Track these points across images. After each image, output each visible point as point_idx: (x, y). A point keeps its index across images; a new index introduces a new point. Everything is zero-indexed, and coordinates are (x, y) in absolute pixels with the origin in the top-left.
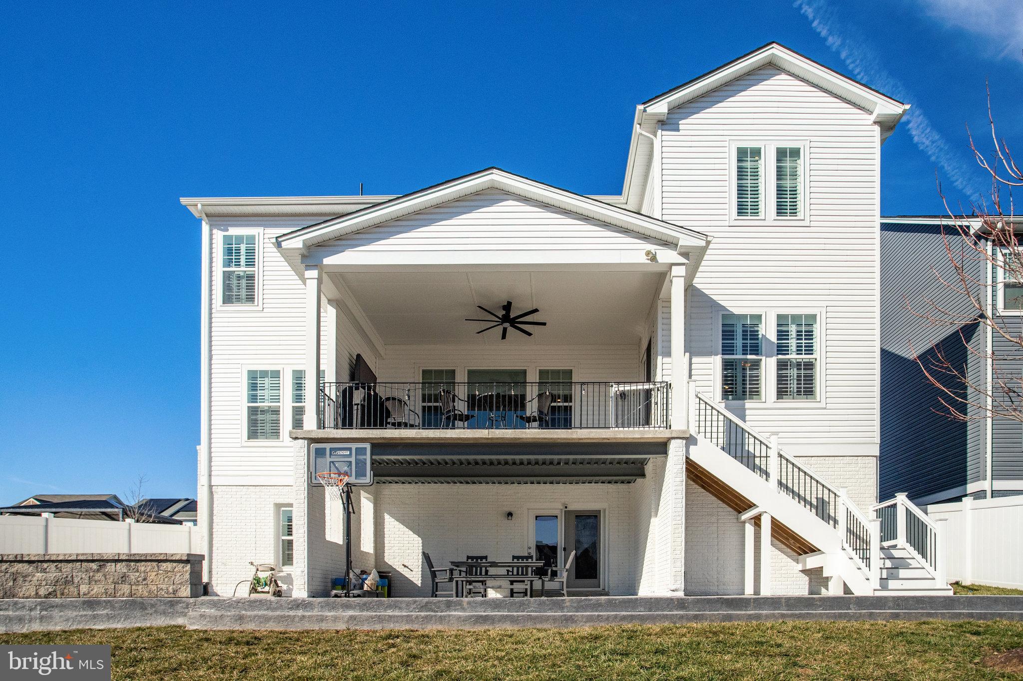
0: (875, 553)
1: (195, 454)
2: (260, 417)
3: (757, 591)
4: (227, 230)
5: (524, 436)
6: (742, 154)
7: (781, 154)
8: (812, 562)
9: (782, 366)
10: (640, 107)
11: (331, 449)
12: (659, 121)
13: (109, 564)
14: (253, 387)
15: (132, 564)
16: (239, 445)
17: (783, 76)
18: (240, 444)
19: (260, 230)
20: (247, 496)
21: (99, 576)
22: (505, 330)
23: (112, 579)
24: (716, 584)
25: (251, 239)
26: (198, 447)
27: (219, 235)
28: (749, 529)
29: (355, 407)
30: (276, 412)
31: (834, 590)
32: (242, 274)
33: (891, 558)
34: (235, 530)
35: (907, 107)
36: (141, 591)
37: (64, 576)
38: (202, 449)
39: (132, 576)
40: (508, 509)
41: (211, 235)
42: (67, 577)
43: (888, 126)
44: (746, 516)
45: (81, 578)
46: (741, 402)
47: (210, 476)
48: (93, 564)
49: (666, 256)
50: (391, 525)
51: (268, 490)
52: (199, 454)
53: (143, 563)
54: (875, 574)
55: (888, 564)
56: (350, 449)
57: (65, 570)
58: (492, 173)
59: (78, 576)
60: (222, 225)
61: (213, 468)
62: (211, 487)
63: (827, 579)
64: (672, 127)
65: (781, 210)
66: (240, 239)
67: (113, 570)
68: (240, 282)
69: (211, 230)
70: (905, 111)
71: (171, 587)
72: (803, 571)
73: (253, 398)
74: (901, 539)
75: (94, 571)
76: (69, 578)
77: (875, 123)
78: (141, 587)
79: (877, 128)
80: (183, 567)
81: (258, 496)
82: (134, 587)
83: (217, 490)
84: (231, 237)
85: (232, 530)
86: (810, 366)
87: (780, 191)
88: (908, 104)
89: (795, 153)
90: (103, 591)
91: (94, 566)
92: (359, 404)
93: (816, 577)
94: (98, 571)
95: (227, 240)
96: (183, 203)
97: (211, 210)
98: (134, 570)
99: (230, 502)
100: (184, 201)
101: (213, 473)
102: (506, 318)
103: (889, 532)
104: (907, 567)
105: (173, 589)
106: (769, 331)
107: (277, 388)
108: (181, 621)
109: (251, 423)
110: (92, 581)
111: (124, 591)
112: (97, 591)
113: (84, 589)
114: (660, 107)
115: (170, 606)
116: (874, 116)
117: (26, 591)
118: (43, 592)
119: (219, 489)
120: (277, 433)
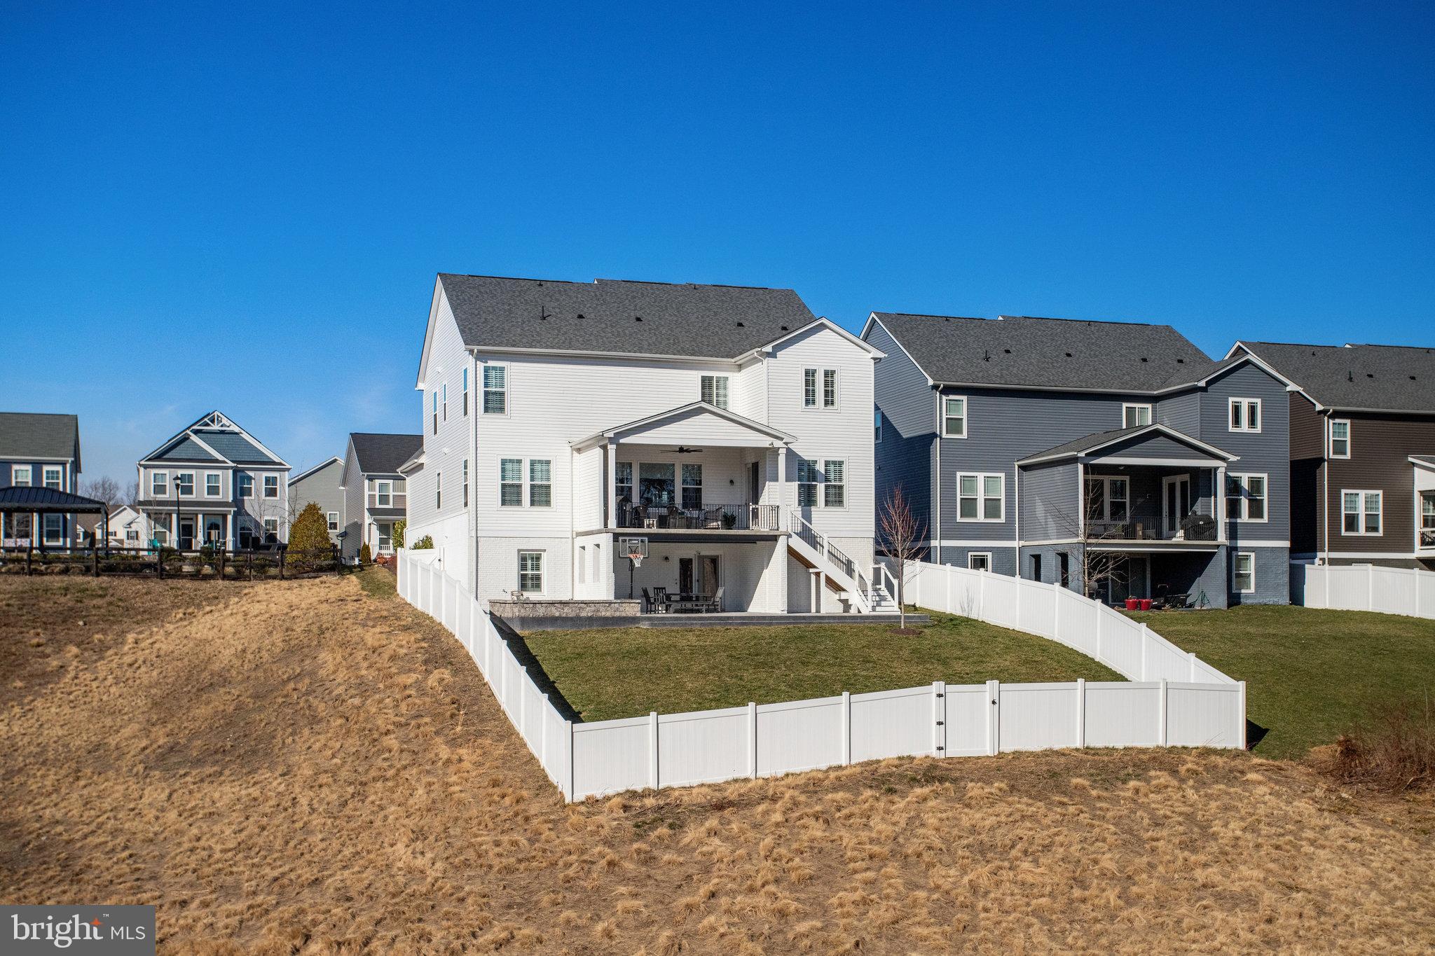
0: (870, 592)
2: (507, 490)
3: (818, 611)
4: (487, 363)
6: (807, 373)
7: (827, 373)
8: (844, 596)
9: (827, 487)
14: (503, 470)
18: (496, 509)
19: (508, 363)
20: (499, 544)
25: (502, 369)
27: (481, 366)
28: (813, 577)
30: (519, 486)
31: (853, 612)
32: (494, 392)
33: (879, 595)
35: (886, 355)
36: (628, 614)
39: (621, 609)
40: (668, 555)
41: (476, 366)
43: (877, 360)
44: (811, 570)
46: (808, 507)
47: (477, 530)
49: (778, 444)
51: (514, 541)
54: (870, 604)
55: (877, 599)
60: (484, 359)
61: (478, 525)
62: (477, 538)
63: (851, 605)
64: (774, 357)
65: (826, 403)
66: (495, 369)
68: (493, 397)
69: (476, 363)
71: (634, 612)
72: (840, 600)
73: (503, 478)
74: (883, 586)
77: (872, 358)
78: (628, 612)
79: (873, 361)
81: (508, 544)
82: (626, 612)
84: (489, 367)
86: (841, 487)
87: (826, 392)
88: (884, 353)
89: (833, 372)
93: (846, 603)
95: (487, 369)
103: (877, 581)
104: (885, 600)
106: (821, 468)
107: (520, 471)
108: (637, 626)
109: (503, 494)
110: (607, 610)
111: (617, 614)
112: (608, 614)
113: (603, 613)
114: (769, 348)
115: (634, 620)
116: (871, 355)
117: (583, 614)
118: (589, 615)
119: (482, 539)
120: (519, 502)
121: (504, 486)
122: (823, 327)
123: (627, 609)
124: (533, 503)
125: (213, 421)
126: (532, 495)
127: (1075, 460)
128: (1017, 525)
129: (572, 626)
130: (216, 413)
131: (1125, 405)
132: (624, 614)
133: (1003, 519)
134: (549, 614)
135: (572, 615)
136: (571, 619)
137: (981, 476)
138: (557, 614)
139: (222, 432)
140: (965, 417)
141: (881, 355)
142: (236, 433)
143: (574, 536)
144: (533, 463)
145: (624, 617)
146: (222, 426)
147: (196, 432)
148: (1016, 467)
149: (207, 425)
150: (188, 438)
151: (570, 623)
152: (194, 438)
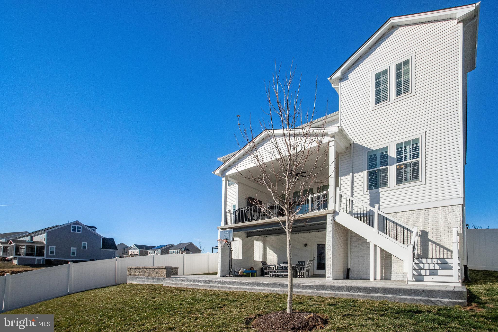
6: (378, 76)
7: (399, 66)
9: (398, 168)
10: (329, 79)
12: (339, 80)
13: (155, 269)
17: (401, 28)
24: (365, 274)
39: (158, 272)
40: (305, 243)
46: (377, 189)
49: (326, 139)
50: (269, 250)
56: (228, 231)
58: (265, 132)
64: (345, 79)
65: (398, 93)
71: (164, 275)
77: (459, 22)
79: (460, 25)
80: (165, 270)
86: (417, 164)
87: (398, 84)
88: (478, 2)
89: (407, 63)
111: (157, 275)
113: (152, 275)
122: (394, 28)
132: (160, 276)
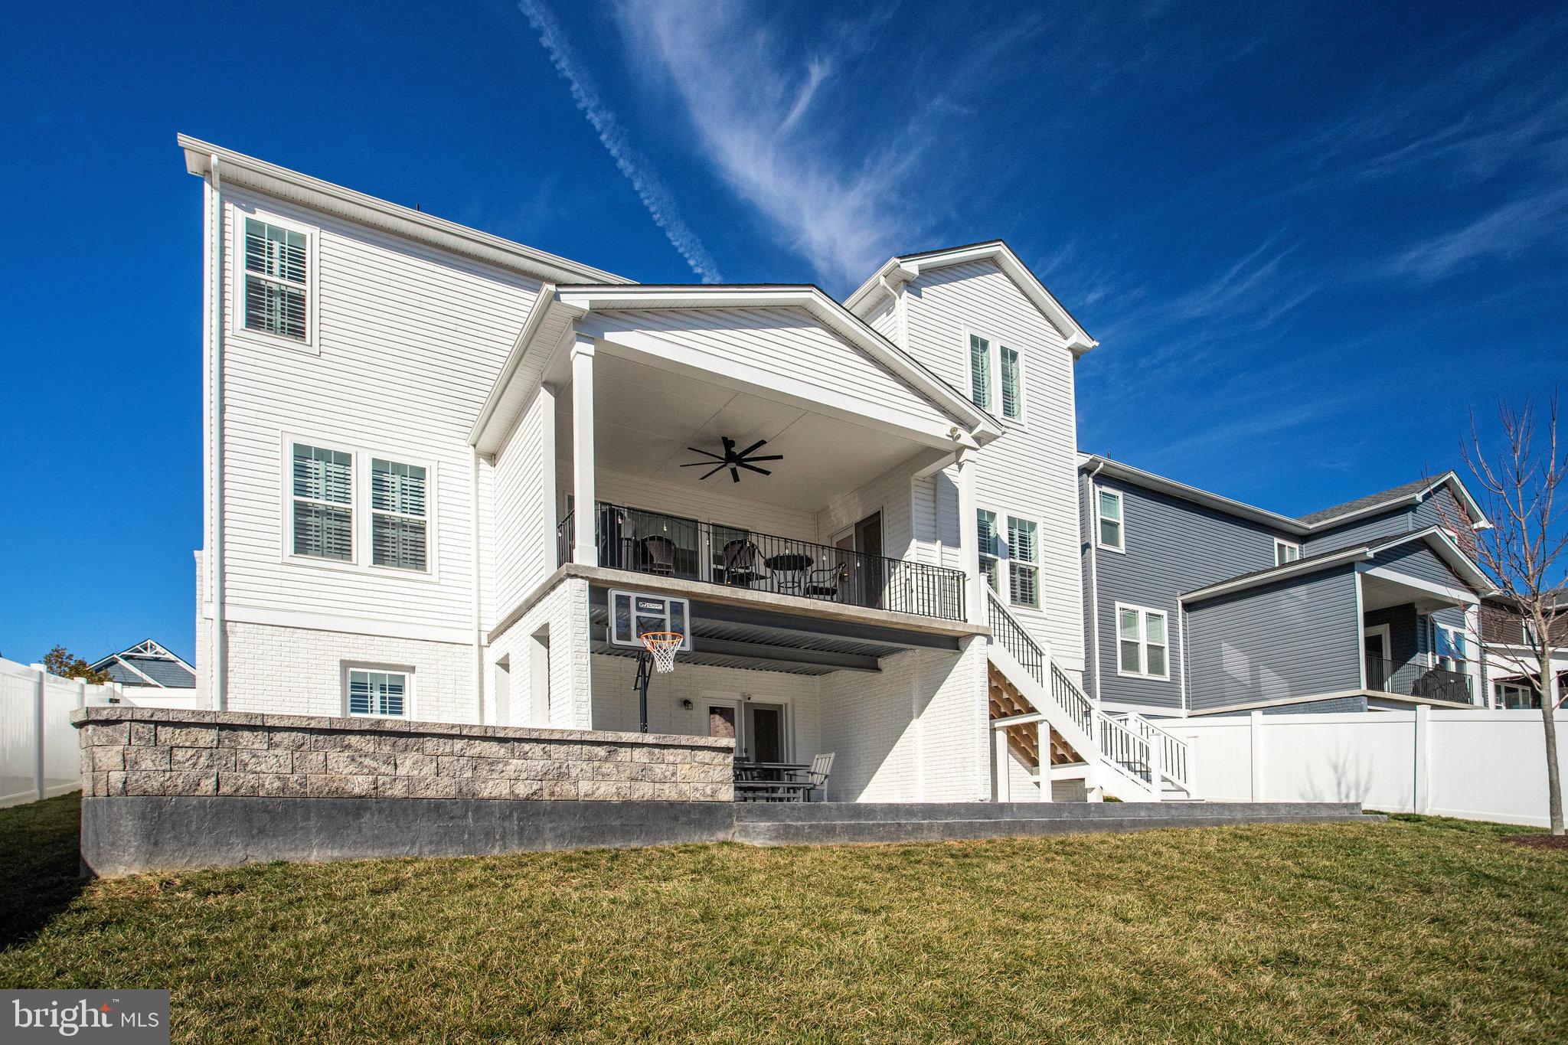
1: (192, 564)
2: (311, 520)
4: (254, 212)
5: (846, 612)
6: (973, 344)
7: (1005, 353)
9: (1013, 567)
11: (638, 599)
12: (905, 281)
13: (623, 749)
14: (300, 471)
15: (657, 751)
16: (280, 560)
17: (1001, 275)
18: (280, 558)
19: (316, 230)
20: (291, 644)
21: (608, 767)
22: (734, 471)
23: (628, 772)
25: (298, 240)
26: (197, 553)
27: (237, 218)
28: (1002, 737)
29: (624, 543)
30: (345, 517)
32: (275, 287)
34: (269, 698)
35: (1097, 344)
36: (667, 792)
37: (557, 765)
38: (206, 560)
39: (657, 770)
40: (688, 696)
41: (222, 210)
42: (560, 767)
43: (1078, 353)
45: (582, 770)
47: (223, 604)
48: (599, 749)
51: (331, 639)
52: (198, 565)
53: (672, 750)
54: (1158, 786)
56: (662, 602)
57: (556, 756)
58: (811, 292)
59: (577, 768)
60: (245, 201)
61: (228, 592)
62: (223, 622)
64: (914, 290)
65: (1006, 409)
66: (276, 233)
67: (628, 759)
68: (273, 299)
69: (222, 203)
70: (1094, 347)
71: (710, 786)
73: (300, 489)
75: (600, 760)
76: (563, 769)
77: (1069, 348)
78: (667, 785)
79: (1070, 356)
80: (724, 759)
81: (313, 647)
82: (657, 786)
83: (236, 629)
84: (260, 226)
85: (265, 697)
87: (1004, 389)
88: (1098, 341)
89: (1015, 356)
90: (614, 790)
91: (601, 752)
92: (630, 540)
94: (606, 760)
95: (252, 227)
96: (181, 144)
97: (230, 170)
98: (659, 761)
99: (261, 652)
100: (183, 140)
101: (228, 600)
102: (731, 457)
105: (712, 789)
106: (1001, 529)
107: (345, 480)
108: (721, 836)
109: (301, 528)
110: (598, 775)
111: (644, 791)
112: (606, 791)
113: (585, 787)
114: (912, 267)
115: (707, 814)
116: (1070, 343)
117: (494, 787)
118: (523, 790)
119: (240, 627)
120: (343, 550)
121: (301, 510)
122: (992, 264)
123: (683, 770)
124: (379, 557)
125: (146, 649)
126: (379, 540)
127: (1347, 567)
128: (1183, 687)
129: (442, 839)
130: (149, 641)
131: (1277, 541)
132: (669, 793)
133: (1167, 677)
134: (317, 780)
135: (441, 788)
136: (437, 808)
137: (1142, 611)
138: (360, 784)
139: (157, 660)
140: (1121, 522)
141: (1089, 343)
142: (173, 661)
143: (484, 642)
144: (380, 468)
145: (672, 804)
146: (156, 653)
147: (127, 658)
148: (1180, 603)
149: (140, 652)
150: (117, 663)
151: (427, 826)
152: (122, 662)
